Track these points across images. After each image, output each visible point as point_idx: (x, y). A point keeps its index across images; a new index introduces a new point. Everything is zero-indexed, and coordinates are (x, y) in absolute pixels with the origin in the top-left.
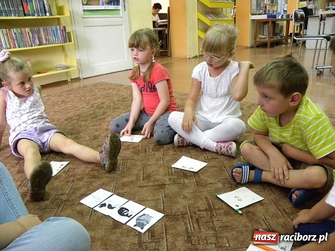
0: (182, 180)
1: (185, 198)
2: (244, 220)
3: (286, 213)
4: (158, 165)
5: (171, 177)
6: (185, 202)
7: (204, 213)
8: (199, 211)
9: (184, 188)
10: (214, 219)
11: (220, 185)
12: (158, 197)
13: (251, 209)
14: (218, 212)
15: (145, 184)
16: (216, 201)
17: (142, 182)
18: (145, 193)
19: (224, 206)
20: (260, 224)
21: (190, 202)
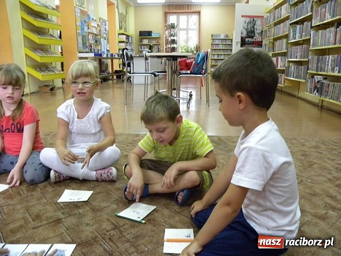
0: (76, 211)
1: (87, 225)
2: (149, 227)
3: (178, 212)
4: (42, 204)
5: (62, 211)
6: (90, 229)
7: (113, 232)
8: (107, 231)
9: (82, 217)
10: (124, 234)
11: (115, 206)
12: (60, 232)
13: (151, 217)
14: (125, 227)
15: (39, 224)
16: (118, 219)
17: (34, 223)
18: (42, 232)
19: (127, 221)
20: (163, 225)
21: (94, 227)
